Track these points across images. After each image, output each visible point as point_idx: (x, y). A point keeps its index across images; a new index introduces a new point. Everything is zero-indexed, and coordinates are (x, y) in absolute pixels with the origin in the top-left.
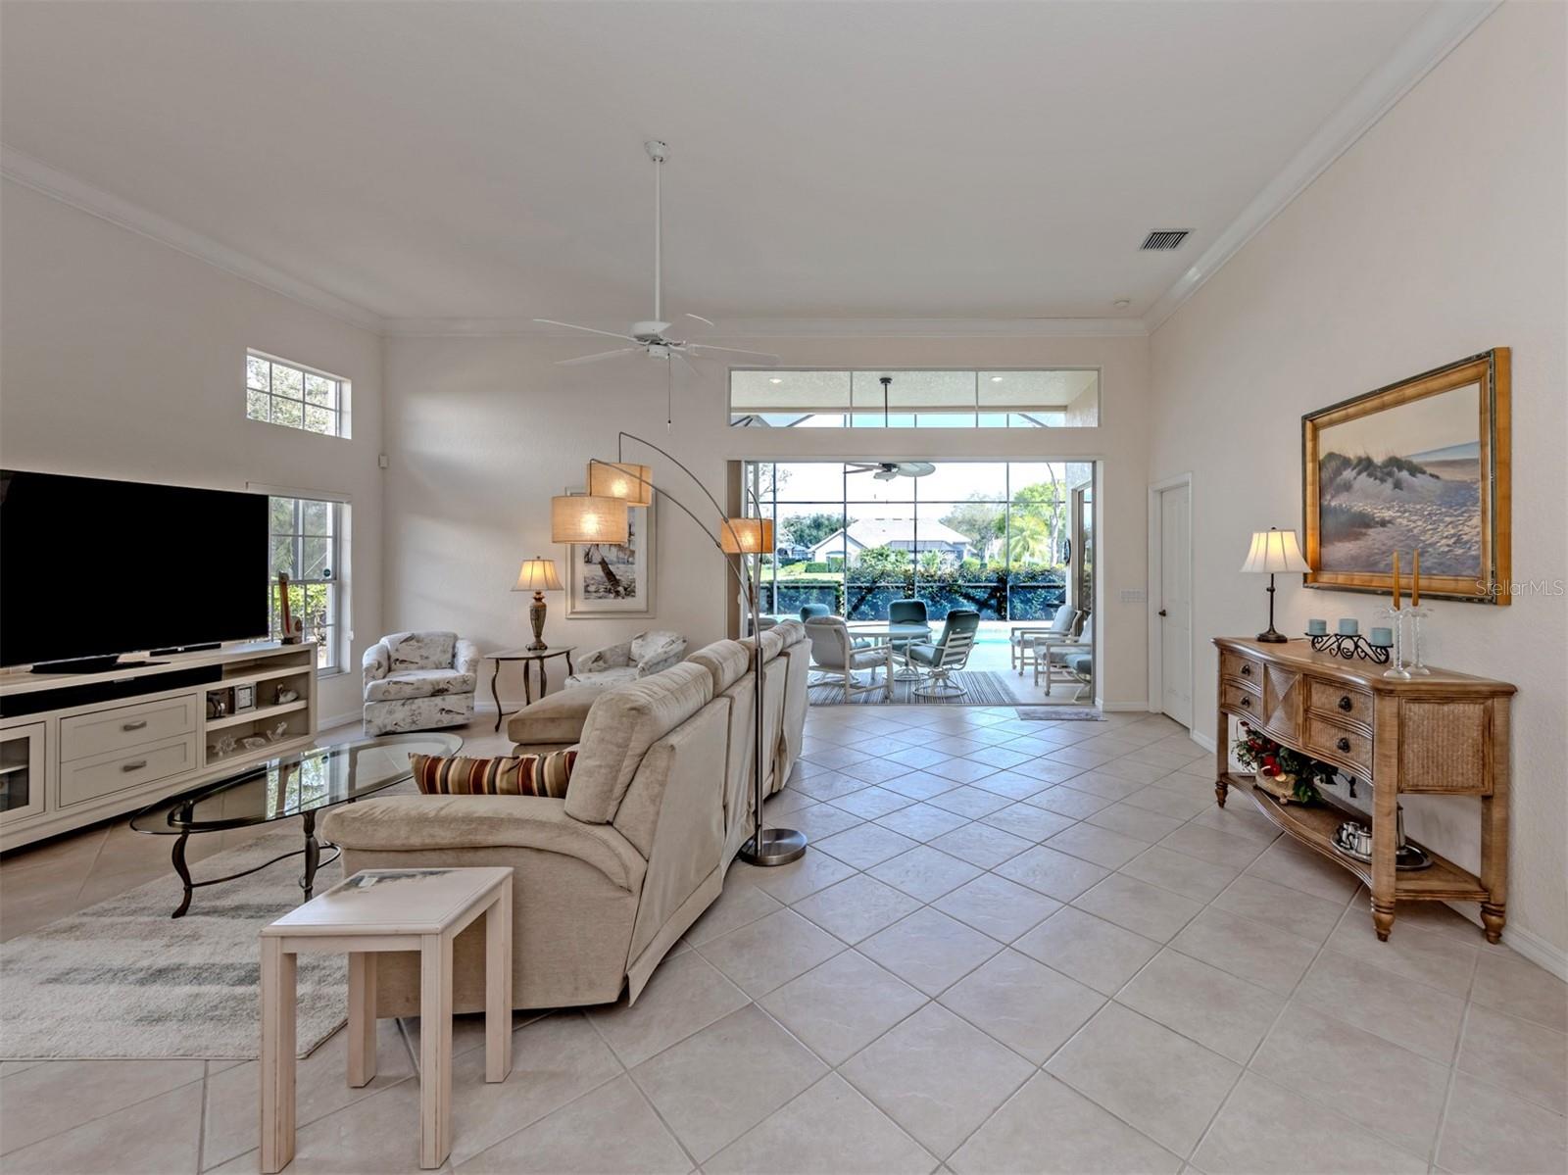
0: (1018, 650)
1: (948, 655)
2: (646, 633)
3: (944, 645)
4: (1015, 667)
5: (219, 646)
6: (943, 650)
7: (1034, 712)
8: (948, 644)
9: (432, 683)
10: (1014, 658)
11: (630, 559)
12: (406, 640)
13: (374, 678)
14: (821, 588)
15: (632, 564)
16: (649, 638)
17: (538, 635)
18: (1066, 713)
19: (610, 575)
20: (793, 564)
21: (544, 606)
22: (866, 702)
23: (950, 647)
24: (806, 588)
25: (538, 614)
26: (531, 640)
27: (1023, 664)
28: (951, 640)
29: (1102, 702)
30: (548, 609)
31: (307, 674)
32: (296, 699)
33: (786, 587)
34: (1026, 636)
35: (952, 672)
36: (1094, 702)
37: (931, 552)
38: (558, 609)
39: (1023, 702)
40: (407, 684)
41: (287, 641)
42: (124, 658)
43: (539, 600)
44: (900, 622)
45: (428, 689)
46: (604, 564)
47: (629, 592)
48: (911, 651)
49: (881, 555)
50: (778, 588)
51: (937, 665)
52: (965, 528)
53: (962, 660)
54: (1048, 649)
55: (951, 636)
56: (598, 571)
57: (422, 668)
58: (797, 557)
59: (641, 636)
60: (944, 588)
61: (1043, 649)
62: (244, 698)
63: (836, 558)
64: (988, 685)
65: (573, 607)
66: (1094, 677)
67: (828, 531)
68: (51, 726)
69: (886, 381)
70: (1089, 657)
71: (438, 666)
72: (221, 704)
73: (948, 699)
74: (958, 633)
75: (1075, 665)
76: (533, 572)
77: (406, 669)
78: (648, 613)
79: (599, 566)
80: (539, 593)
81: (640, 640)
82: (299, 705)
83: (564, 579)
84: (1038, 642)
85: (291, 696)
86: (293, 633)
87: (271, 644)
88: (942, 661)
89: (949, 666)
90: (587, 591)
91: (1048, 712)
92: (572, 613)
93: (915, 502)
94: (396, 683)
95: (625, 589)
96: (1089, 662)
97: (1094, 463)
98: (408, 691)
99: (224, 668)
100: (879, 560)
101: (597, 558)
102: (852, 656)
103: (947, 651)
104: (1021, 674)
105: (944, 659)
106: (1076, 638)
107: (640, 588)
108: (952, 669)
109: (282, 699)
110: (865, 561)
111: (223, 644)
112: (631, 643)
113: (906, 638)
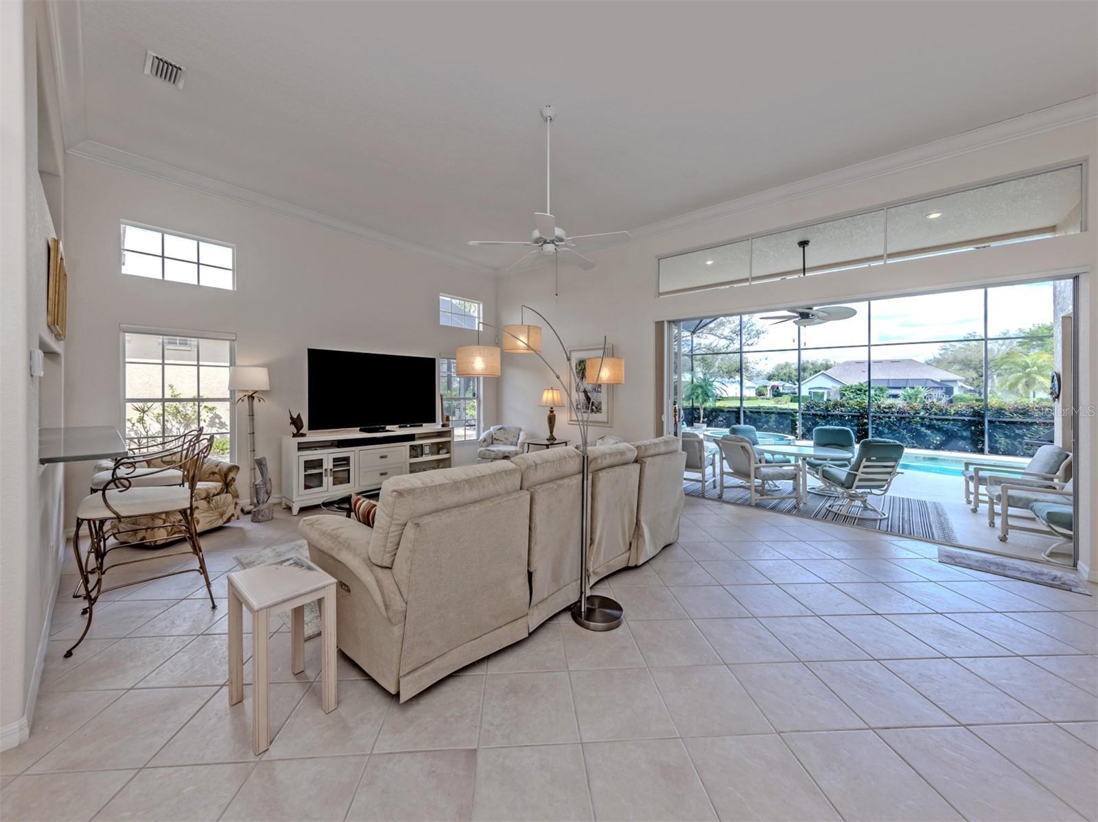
0: (972, 485)
1: (860, 480)
2: (605, 436)
3: (857, 471)
4: (969, 502)
5: (421, 426)
6: (856, 475)
7: (968, 557)
8: (861, 469)
9: (502, 452)
10: (968, 493)
11: (599, 389)
12: (500, 429)
13: (482, 447)
14: (779, 413)
15: (600, 392)
16: (606, 440)
17: (551, 432)
18: (1017, 570)
19: (588, 399)
20: (781, 396)
21: (554, 416)
22: (773, 509)
23: (862, 473)
24: (765, 413)
25: (551, 420)
26: (548, 435)
27: (978, 501)
28: (865, 467)
29: (1087, 569)
30: (556, 417)
31: (450, 442)
32: (447, 453)
33: (751, 412)
34: (981, 473)
35: (869, 496)
36: (1075, 565)
37: (913, 388)
38: (562, 418)
39: (961, 543)
40: (493, 451)
41: (443, 426)
42: (388, 428)
43: (552, 412)
44: (824, 445)
45: (501, 455)
46: (585, 392)
47: (599, 410)
48: (824, 471)
49: (860, 390)
50: (744, 412)
51: (850, 487)
52: (958, 367)
53: (883, 486)
54: (1005, 490)
55: (864, 463)
56: (582, 396)
57: (505, 444)
58: (786, 392)
59: (602, 438)
60: (904, 418)
61: (997, 490)
62: (427, 450)
63: (817, 393)
64: (922, 515)
65: (571, 417)
66: (1077, 533)
67: (812, 372)
68: (356, 452)
69: (803, 244)
70: (1069, 510)
71: (512, 444)
72: (416, 451)
73: (861, 522)
74: (874, 461)
75: (1044, 515)
76: (548, 396)
77: (498, 444)
78: (607, 424)
79: (583, 393)
80: (552, 408)
81: (600, 440)
82: (447, 456)
83: (566, 401)
84: (997, 481)
85: (444, 451)
86: (445, 422)
87: (437, 427)
88: (855, 485)
89: (869, 490)
90: (577, 408)
91: (985, 561)
92: (571, 421)
93: (869, 346)
94: (488, 450)
95: (596, 408)
96: (1069, 515)
97: (1076, 278)
98: (493, 455)
99: (416, 436)
100: (857, 394)
101: (582, 389)
102: (757, 469)
103: (860, 475)
104: (974, 511)
105: (856, 483)
106: (1064, 484)
107: (604, 407)
108: (871, 493)
109: (441, 452)
110: (844, 395)
111: (424, 424)
112: (596, 441)
113: (826, 460)
